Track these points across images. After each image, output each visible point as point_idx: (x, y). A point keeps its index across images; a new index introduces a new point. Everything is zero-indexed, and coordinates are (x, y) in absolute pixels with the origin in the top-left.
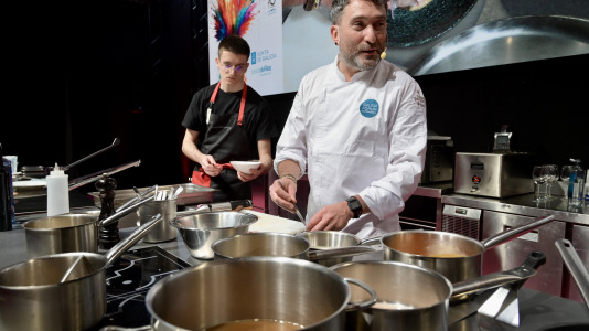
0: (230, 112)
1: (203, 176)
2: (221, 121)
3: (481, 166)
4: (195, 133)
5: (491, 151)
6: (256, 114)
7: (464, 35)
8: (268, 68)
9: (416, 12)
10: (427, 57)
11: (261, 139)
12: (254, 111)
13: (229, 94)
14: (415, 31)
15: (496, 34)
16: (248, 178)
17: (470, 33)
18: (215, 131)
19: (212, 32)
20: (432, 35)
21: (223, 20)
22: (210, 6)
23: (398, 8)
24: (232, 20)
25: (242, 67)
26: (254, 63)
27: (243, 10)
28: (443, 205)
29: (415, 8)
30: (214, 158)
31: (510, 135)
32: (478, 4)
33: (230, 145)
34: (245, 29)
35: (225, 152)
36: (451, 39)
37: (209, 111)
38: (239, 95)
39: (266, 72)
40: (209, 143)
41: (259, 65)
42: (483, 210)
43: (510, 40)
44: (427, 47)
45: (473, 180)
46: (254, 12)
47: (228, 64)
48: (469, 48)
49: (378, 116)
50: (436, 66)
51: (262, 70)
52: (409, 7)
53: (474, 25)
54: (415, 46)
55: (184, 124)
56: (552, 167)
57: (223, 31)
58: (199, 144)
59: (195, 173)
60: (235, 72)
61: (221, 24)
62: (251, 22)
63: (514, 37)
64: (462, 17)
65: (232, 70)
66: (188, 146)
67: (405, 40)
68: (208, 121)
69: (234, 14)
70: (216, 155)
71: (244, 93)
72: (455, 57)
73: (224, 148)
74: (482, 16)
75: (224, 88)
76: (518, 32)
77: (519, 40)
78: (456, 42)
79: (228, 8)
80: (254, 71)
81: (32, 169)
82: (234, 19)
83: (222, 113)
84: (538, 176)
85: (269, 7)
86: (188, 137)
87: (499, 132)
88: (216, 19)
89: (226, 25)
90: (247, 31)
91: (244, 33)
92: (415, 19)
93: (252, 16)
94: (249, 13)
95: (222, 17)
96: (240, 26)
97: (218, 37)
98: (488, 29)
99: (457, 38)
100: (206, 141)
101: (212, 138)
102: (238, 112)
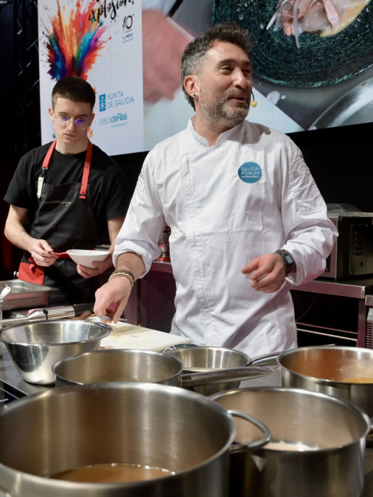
0: (70, 180)
1: (33, 270)
2: (58, 193)
4: (23, 210)
8: (123, 117)
9: (329, 38)
10: (346, 101)
11: (112, 218)
12: (101, 180)
13: (68, 157)
14: (328, 65)
18: (49, 208)
19: (44, 66)
20: (352, 71)
21: (60, 49)
22: (41, 29)
23: (305, 33)
24: (72, 49)
26: (102, 109)
27: (88, 36)
29: (327, 33)
30: (49, 244)
33: (69, 226)
34: (91, 62)
35: (63, 236)
37: (41, 180)
38: (81, 157)
39: (119, 122)
40: (41, 224)
41: (111, 112)
44: (346, 86)
46: (103, 38)
47: (65, 116)
51: (115, 119)
52: (319, 32)
54: (328, 85)
55: (7, 198)
57: (59, 64)
58: (28, 225)
59: (23, 265)
60: (75, 126)
61: (56, 55)
62: (99, 52)
65: (70, 124)
66: (13, 228)
68: (39, 194)
69: (75, 41)
70: (52, 240)
71: (89, 156)
73: (62, 231)
75: (61, 148)
79: (66, 32)
80: (103, 121)
82: (75, 49)
83: (58, 183)
85: (124, 32)
86: (13, 216)
88: (50, 47)
89: (63, 57)
90: (93, 66)
91: (90, 67)
92: (328, 49)
93: (100, 44)
94: (96, 40)
95: (58, 45)
96: (83, 58)
97: (52, 73)
100: (37, 221)
101: (46, 217)
102: (80, 180)
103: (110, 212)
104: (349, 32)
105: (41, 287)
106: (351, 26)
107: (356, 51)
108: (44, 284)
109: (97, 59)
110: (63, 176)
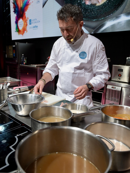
3: (122, 70)
7: (117, 17)
8: (37, 27)
9: (98, 6)
10: (102, 26)
14: (98, 14)
17: (119, 17)
19: (12, 10)
20: (105, 17)
21: (17, 4)
23: (91, 4)
24: (21, 4)
26: (30, 24)
27: (26, 1)
28: (107, 85)
29: (98, 4)
32: (124, 4)
34: (27, 9)
36: (112, 18)
39: (35, 28)
41: (33, 25)
42: (122, 87)
44: (103, 21)
45: (119, 76)
46: (30, 2)
48: (119, 23)
50: (105, 30)
51: (34, 27)
52: (96, 4)
53: (121, 13)
54: (97, 21)
57: (17, 9)
61: (16, 6)
62: (29, 6)
64: (117, 10)
67: (94, 18)
69: (22, 2)
72: (113, 26)
74: (124, 10)
78: (114, 20)
80: (30, 28)
82: (22, 4)
85: (37, 0)
87: (128, 57)
88: (14, 3)
89: (18, 7)
90: (27, 10)
91: (26, 11)
92: (98, 10)
93: (30, 4)
94: (28, 2)
95: (16, 3)
96: (24, 8)
97: (15, 12)
98: (127, 16)
99: (114, 18)
104: (104, 5)
106: (105, 3)
107: (106, 11)
109: (29, 8)
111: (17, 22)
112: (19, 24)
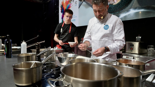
0: (67, 29)
1: (59, 46)
2: (65, 32)
3: (133, 45)
4: (58, 35)
5: (135, 41)
6: (74, 30)
7: (128, 11)
9: (115, 5)
11: (75, 37)
12: (73, 29)
13: (67, 25)
14: (114, 10)
15: (137, 11)
16: (73, 46)
18: (63, 34)
19: (60, 11)
20: (119, 11)
22: (59, 4)
23: (110, 4)
25: (71, 17)
27: (68, 5)
28: (122, 56)
29: (114, 4)
31: (140, 37)
32: (132, 2)
33: (67, 38)
35: (65, 40)
36: (124, 12)
37: (62, 29)
38: (69, 25)
39: (74, 21)
40: (61, 38)
42: (134, 57)
43: (140, 12)
44: (118, 14)
45: (131, 49)
46: (71, 5)
47: (67, 16)
48: (129, 15)
49: (109, 29)
52: (113, 4)
53: (131, 8)
54: (114, 14)
55: (55, 32)
56: (152, 46)
59: (57, 45)
60: (69, 19)
61: (62, 9)
62: (70, 8)
63: (141, 12)
64: (127, 6)
65: (68, 18)
66: (56, 38)
67: (112, 12)
68: (61, 32)
70: (63, 41)
71: (71, 25)
72: (125, 17)
73: (65, 39)
74: (133, 6)
75: (66, 23)
76: (143, 10)
77: (143, 12)
78: (125, 13)
79: (64, 4)
81: (14, 44)
82: (66, 7)
83: (65, 30)
84: (149, 48)
85: (75, 4)
86: (56, 36)
87: (137, 36)
88: (61, 7)
89: (64, 9)
92: (114, 7)
95: (63, 7)
97: (61, 12)
98: (134, 10)
99: (126, 12)
100: (60, 37)
101: (62, 36)
102: (69, 29)
103: (75, 36)
104: (118, 4)
105: (61, 49)
106: (119, 3)
107: (120, 7)
108: (62, 49)
110: (66, 28)
111: (62, 18)
112: (64, 19)
